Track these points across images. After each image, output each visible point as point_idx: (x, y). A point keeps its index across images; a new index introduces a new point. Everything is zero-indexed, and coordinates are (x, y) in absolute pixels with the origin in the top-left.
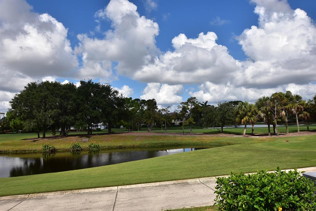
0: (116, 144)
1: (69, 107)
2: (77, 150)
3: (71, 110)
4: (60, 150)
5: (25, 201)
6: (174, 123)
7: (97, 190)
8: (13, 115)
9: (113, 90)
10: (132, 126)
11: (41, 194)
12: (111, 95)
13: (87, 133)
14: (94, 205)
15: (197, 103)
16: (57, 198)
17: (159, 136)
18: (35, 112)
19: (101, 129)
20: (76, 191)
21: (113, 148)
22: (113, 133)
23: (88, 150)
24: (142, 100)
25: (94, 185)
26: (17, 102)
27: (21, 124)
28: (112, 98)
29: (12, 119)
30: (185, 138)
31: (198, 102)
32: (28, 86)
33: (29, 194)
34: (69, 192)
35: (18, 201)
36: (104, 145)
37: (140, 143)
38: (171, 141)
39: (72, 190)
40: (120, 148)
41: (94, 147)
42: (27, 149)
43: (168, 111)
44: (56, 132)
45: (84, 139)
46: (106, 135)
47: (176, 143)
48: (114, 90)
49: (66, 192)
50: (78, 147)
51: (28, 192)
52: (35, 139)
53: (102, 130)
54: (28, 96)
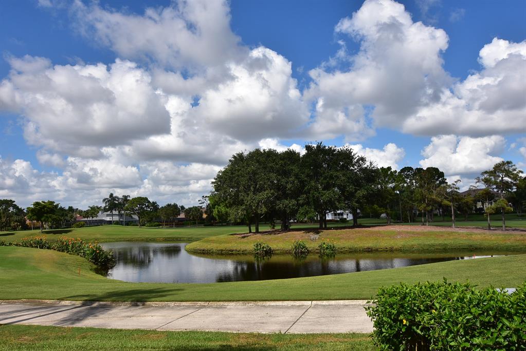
0: (361, 245)
1: (289, 186)
2: (301, 252)
3: (292, 191)
4: (277, 252)
5: (203, 309)
6: (482, 209)
7: (286, 303)
8: (216, 199)
9: (356, 156)
10: (400, 215)
11: (222, 303)
12: (355, 164)
13: (318, 226)
14: (273, 320)
15: (515, 172)
16: (238, 309)
17: (440, 232)
18: (242, 195)
19: (347, 219)
20: (260, 303)
21: (358, 251)
22: (360, 226)
23: (317, 253)
24: (417, 169)
25: (283, 297)
26: (220, 181)
27: (227, 213)
28: (355, 169)
29: (215, 205)
30: (490, 237)
31: (517, 170)
32: (233, 159)
33: (210, 301)
34: (252, 304)
35: (197, 308)
36: (342, 246)
37: (402, 243)
38: (461, 242)
39: (255, 301)
40: (369, 252)
41: (327, 248)
42: (235, 248)
43: (456, 189)
44: (275, 225)
45: (312, 235)
46: (348, 230)
47: (471, 246)
48: (358, 156)
49: (248, 303)
50: (303, 247)
51: (208, 299)
52: (246, 235)
53: (348, 221)
54: (232, 174)
